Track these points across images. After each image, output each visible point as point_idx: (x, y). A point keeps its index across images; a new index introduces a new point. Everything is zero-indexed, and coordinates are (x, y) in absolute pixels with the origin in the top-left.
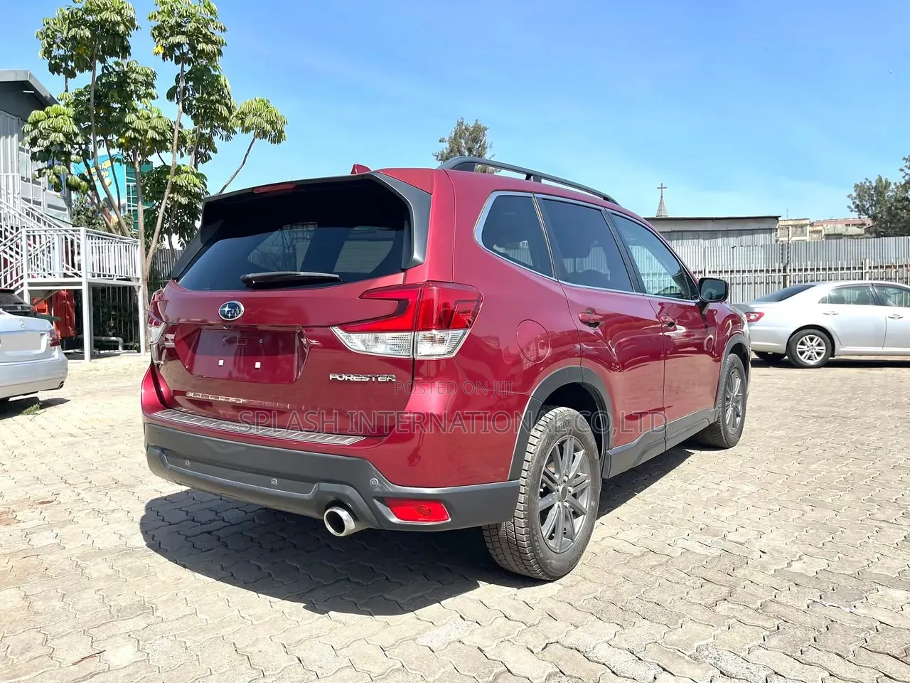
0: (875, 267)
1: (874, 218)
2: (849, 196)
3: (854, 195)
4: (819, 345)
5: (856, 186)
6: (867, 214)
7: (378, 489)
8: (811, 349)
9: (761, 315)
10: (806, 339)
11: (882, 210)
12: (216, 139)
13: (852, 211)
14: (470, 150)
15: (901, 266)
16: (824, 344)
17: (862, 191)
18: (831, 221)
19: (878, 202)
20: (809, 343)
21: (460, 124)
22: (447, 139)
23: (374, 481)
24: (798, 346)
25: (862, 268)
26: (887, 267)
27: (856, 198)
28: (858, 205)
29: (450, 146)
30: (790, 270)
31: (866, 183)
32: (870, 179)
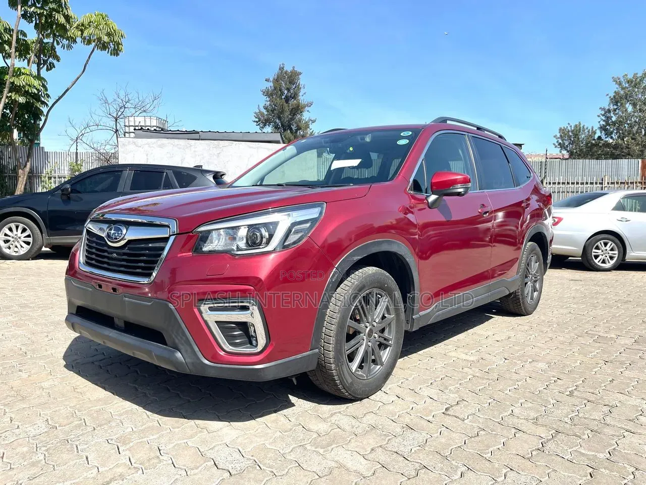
0: (612, 183)
1: (572, 153)
2: (555, 137)
3: (558, 135)
4: (612, 250)
5: (560, 129)
6: (566, 150)
8: (605, 253)
9: (560, 220)
10: (600, 243)
11: (577, 148)
12: (58, 49)
13: (556, 147)
14: (288, 90)
15: (632, 183)
16: (617, 250)
17: (564, 134)
19: (574, 142)
20: (603, 248)
21: (281, 69)
22: (271, 79)
24: (594, 250)
25: (601, 183)
26: (621, 183)
27: (559, 138)
28: (560, 143)
29: (274, 86)
30: (547, 183)
31: (567, 127)
32: (571, 124)
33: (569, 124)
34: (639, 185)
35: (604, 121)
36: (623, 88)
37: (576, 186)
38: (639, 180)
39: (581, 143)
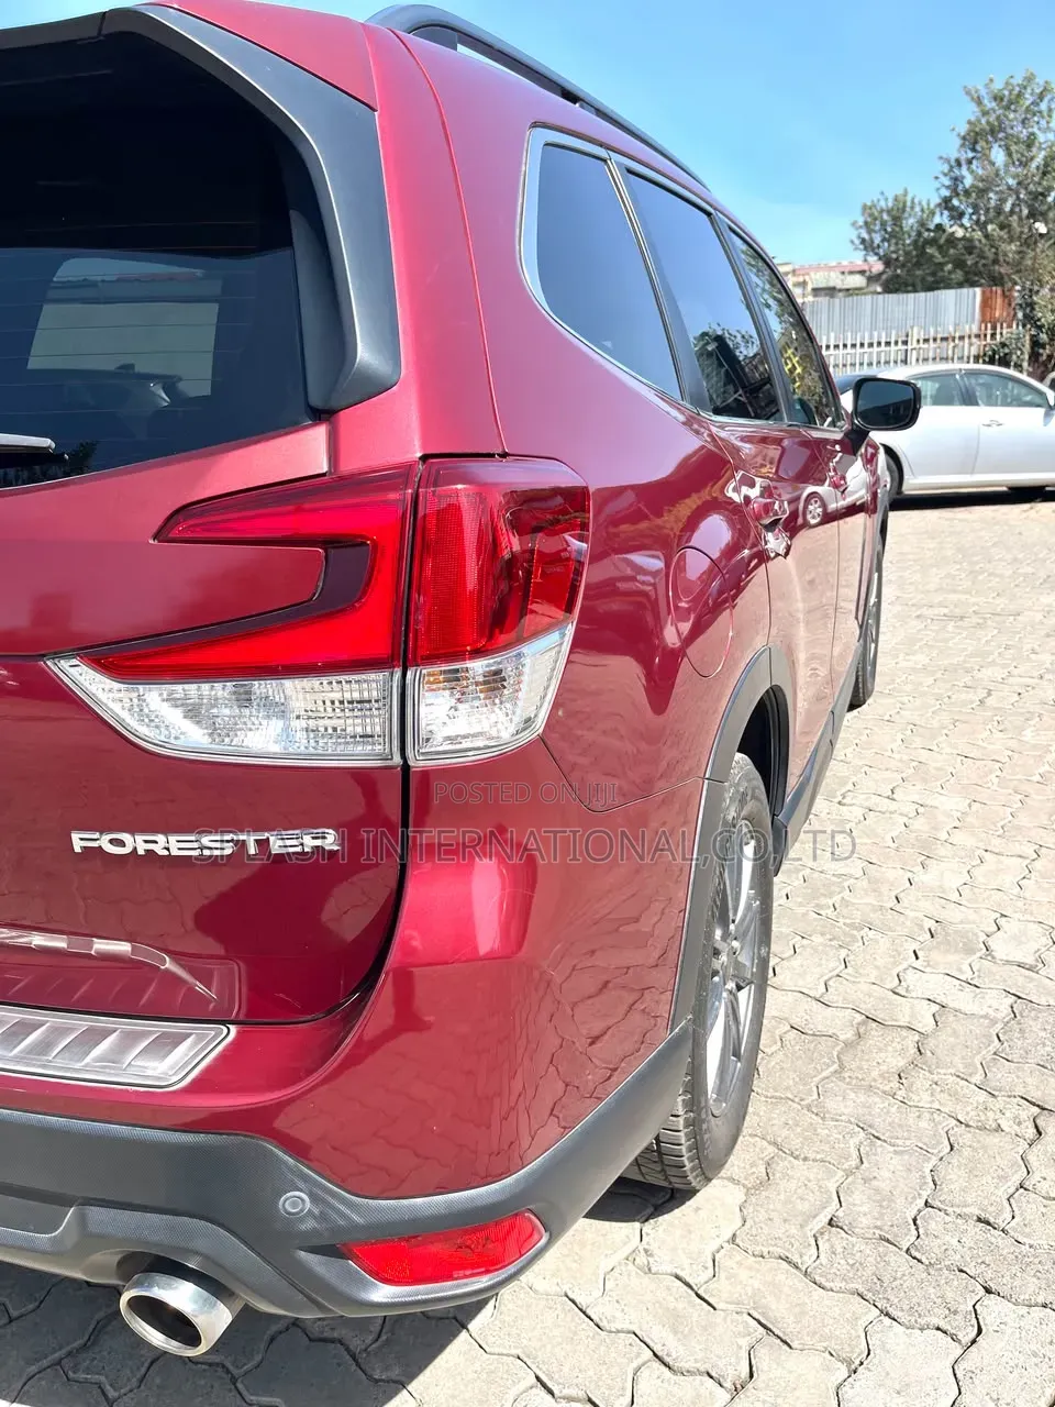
0: (926, 341)
1: (887, 262)
2: (852, 224)
3: (861, 223)
5: (865, 207)
6: (876, 254)
7: (309, 1225)
11: (899, 250)
13: (855, 248)
17: (872, 218)
18: (818, 268)
19: (893, 235)
23: (295, 1202)
25: (905, 343)
26: (942, 339)
27: (861, 227)
28: (864, 239)
31: (879, 200)
32: (886, 194)
33: (882, 193)
34: (974, 340)
35: (947, 187)
36: (985, 113)
37: (859, 350)
38: (975, 330)
39: (906, 236)
